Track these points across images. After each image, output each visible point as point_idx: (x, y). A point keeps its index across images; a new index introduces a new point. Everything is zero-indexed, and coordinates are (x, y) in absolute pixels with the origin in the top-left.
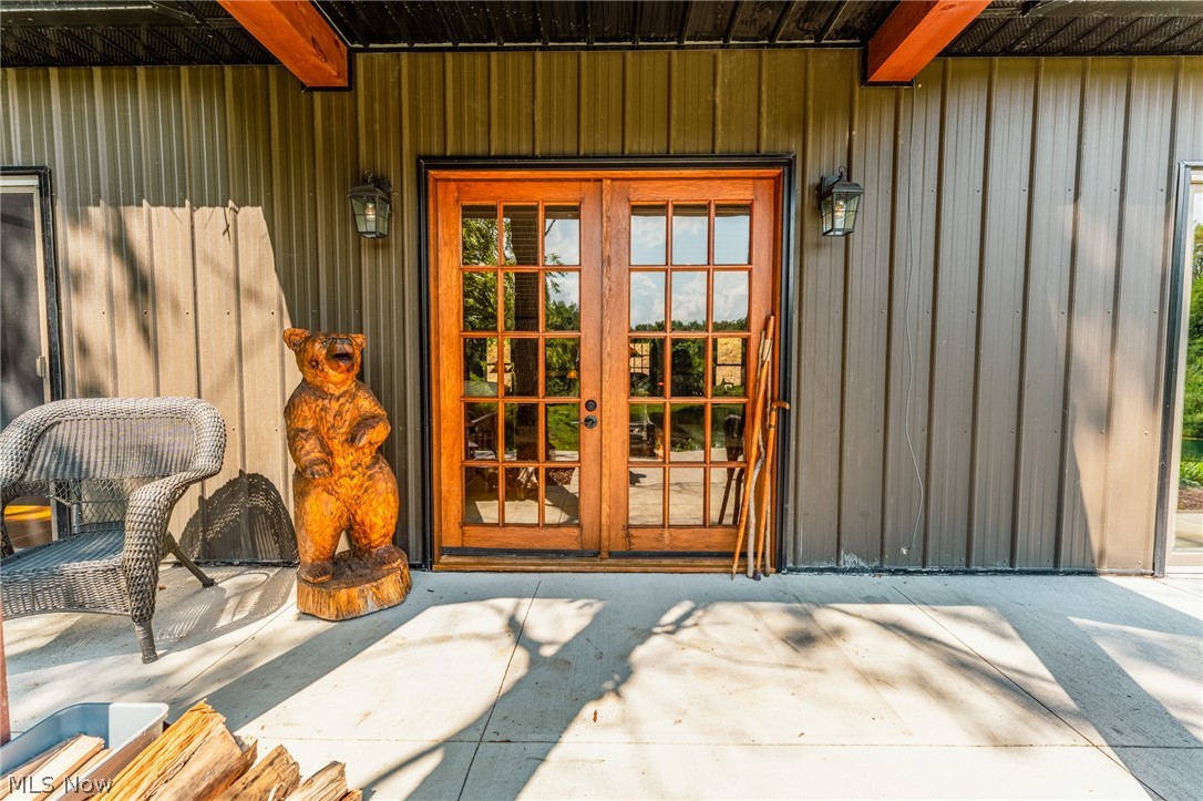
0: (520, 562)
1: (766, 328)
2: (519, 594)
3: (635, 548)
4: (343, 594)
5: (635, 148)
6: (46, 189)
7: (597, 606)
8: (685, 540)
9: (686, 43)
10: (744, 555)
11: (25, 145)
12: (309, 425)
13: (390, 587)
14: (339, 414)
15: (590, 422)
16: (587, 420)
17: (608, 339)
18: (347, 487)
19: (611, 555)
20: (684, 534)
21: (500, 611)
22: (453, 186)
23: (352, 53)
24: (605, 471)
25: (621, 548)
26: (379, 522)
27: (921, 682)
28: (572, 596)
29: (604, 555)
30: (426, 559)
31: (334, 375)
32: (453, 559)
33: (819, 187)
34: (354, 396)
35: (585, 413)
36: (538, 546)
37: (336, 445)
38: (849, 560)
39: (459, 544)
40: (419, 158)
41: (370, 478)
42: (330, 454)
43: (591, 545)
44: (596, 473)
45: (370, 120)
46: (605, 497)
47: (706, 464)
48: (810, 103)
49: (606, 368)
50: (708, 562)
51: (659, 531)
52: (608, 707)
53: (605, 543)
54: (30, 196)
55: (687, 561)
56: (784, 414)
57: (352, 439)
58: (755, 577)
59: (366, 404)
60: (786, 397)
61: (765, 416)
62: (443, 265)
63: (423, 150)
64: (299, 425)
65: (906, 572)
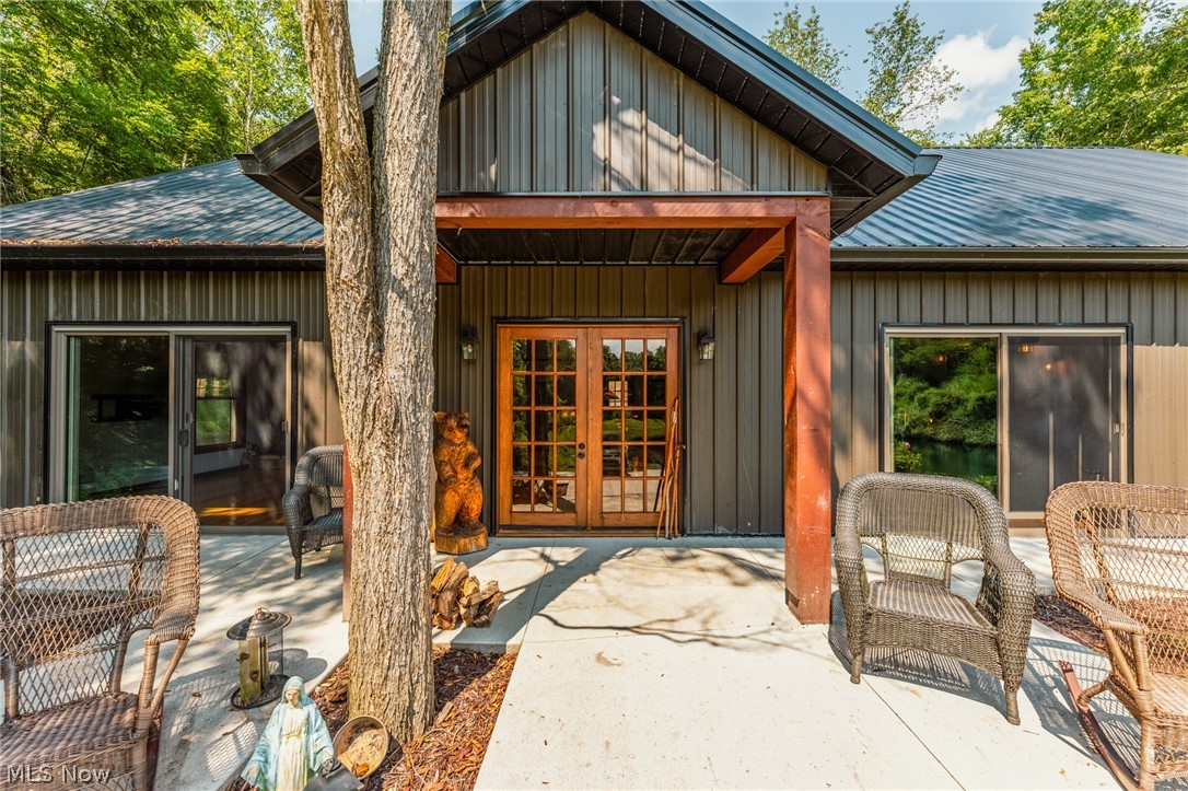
0: (544, 533)
1: (674, 405)
2: (544, 545)
3: (606, 525)
4: (462, 541)
5: (604, 314)
6: (295, 334)
7: (584, 550)
8: (633, 521)
9: (631, 263)
10: (663, 528)
11: (284, 310)
12: (446, 459)
13: (482, 540)
14: (460, 453)
15: (581, 455)
16: (580, 454)
17: (590, 411)
18: (462, 488)
19: (593, 528)
20: (633, 517)
21: (535, 552)
22: (509, 330)
23: (459, 266)
24: (590, 482)
25: (598, 524)
26: (475, 507)
27: (723, 571)
28: (572, 546)
29: (589, 528)
30: (492, 532)
31: (459, 435)
32: (506, 531)
33: (698, 334)
34: (466, 445)
35: (578, 450)
36: (552, 524)
37: (459, 468)
38: (720, 530)
39: (508, 523)
40: (492, 318)
41: (472, 485)
42: (456, 473)
43: (582, 523)
44: (584, 483)
45: (468, 299)
46: (590, 497)
47: (645, 479)
48: (693, 293)
49: (590, 426)
50: (646, 532)
51: (619, 515)
52: (590, 577)
53: (589, 522)
54: (285, 336)
55: (634, 531)
56: (684, 452)
57: (466, 465)
58: (669, 538)
59: (471, 448)
60: (684, 443)
61: (674, 453)
62: (503, 371)
63: (494, 315)
64: (442, 458)
65: (750, 536)
